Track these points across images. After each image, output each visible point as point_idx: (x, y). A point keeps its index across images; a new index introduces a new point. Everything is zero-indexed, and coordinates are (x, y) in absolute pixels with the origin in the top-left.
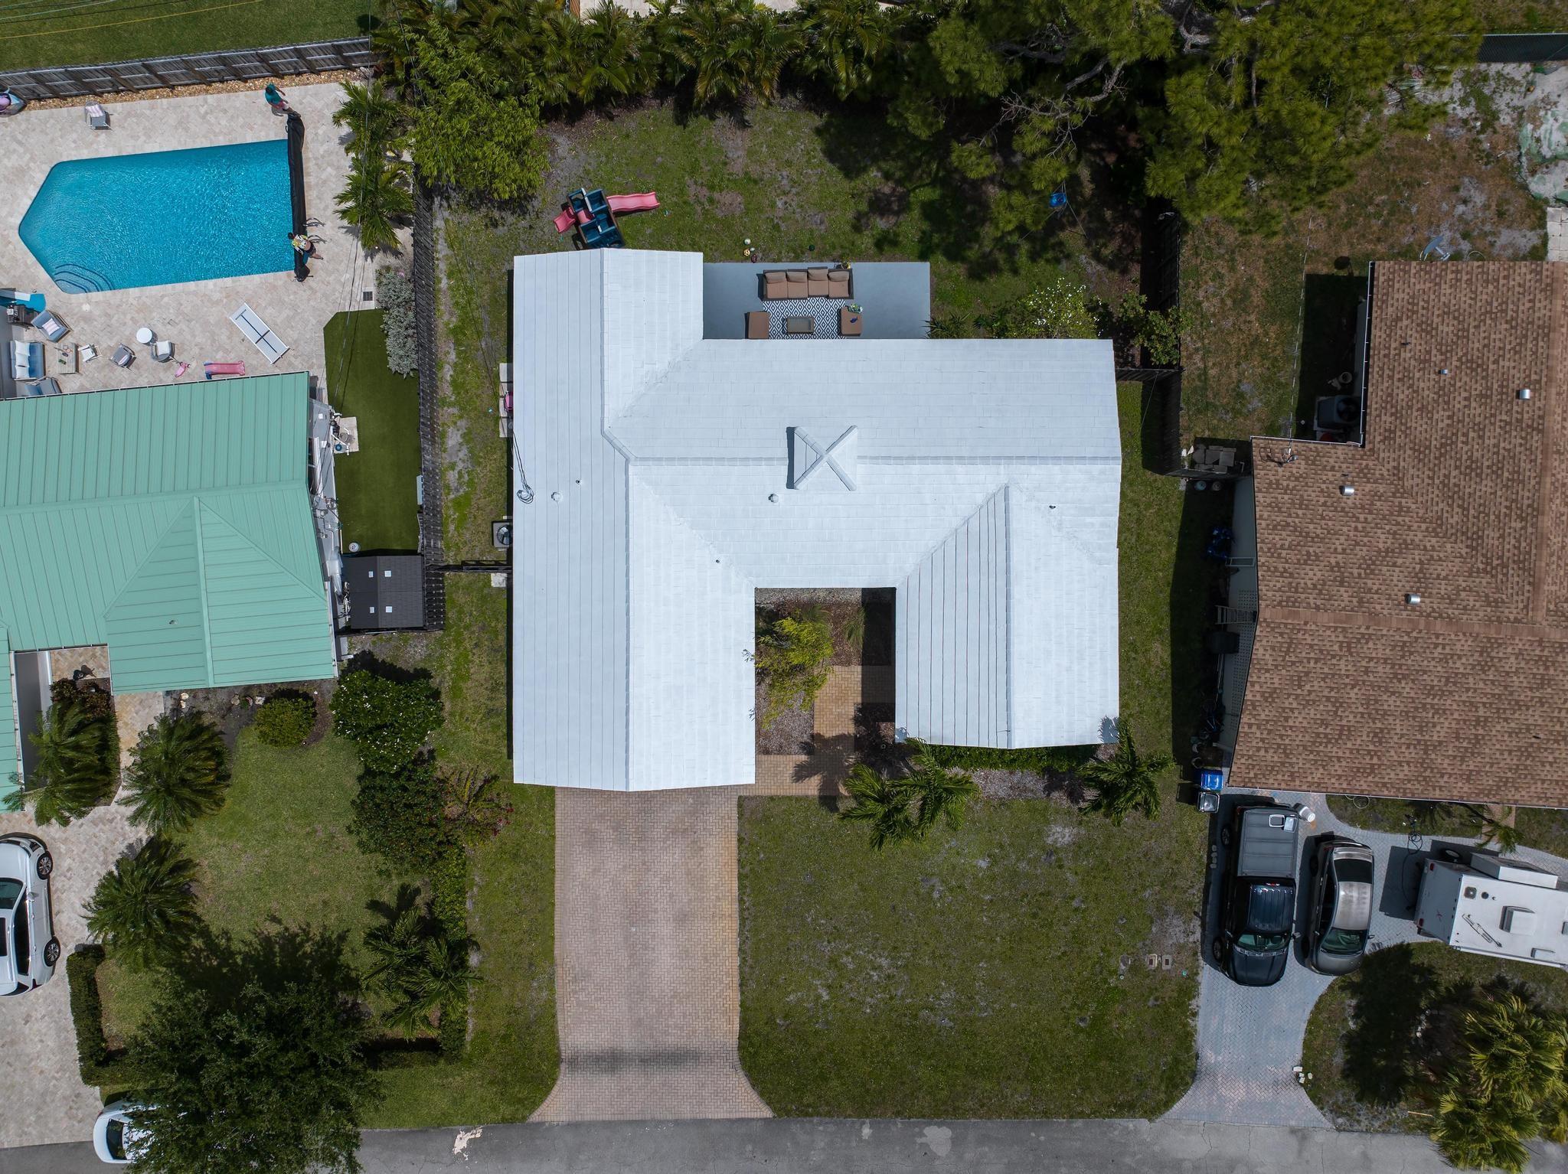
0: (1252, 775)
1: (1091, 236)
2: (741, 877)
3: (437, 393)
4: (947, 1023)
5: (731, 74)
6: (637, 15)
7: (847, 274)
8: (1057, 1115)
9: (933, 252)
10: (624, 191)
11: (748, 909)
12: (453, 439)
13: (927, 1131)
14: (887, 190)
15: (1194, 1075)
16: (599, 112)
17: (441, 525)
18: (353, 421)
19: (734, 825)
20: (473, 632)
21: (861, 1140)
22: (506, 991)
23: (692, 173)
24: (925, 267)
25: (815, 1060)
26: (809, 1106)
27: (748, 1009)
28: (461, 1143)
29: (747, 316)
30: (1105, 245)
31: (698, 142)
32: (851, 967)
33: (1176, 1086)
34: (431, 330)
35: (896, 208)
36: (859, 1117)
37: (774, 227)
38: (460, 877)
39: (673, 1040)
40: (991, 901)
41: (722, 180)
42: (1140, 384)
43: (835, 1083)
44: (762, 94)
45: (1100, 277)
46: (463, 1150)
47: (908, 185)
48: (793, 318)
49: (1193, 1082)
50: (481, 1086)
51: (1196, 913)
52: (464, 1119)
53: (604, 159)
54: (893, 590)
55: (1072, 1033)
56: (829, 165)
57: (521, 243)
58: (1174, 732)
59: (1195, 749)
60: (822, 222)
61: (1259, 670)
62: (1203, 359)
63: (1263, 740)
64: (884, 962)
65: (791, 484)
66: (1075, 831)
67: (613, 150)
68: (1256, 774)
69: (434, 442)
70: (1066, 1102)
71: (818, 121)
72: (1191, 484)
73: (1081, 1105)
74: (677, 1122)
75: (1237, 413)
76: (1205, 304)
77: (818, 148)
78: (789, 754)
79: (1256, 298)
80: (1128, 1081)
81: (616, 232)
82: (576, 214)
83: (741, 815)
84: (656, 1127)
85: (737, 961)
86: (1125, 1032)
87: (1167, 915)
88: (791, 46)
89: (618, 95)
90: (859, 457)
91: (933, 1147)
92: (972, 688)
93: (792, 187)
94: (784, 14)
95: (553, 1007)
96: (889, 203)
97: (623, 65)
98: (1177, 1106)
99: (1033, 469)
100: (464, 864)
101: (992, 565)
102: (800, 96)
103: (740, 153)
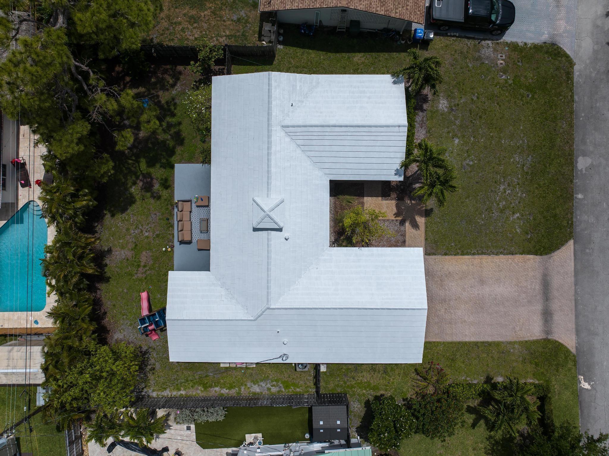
0: (419, 13)
1: (164, 88)
2: (463, 254)
3: (234, 397)
4: (529, 159)
5: (84, 257)
6: (56, 301)
7: (180, 202)
8: (572, 108)
9: (170, 162)
10: (140, 308)
11: (477, 251)
12: (256, 389)
13: (579, 168)
14: (141, 184)
15: (553, 44)
16: (103, 319)
17: (296, 395)
18: (247, 436)
19: (438, 257)
20: (348, 380)
21: (584, 199)
22: (515, 364)
23: (131, 275)
24: (178, 167)
25: (547, 220)
26: (568, 223)
27: (523, 251)
28: (586, 385)
29: (199, 250)
30: (168, 82)
31: (117, 272)
32: (504, 203)
33: (559, 53)
34: (205, 400)
35: (149, 179)
36: (573, 200)
37: (157, 237)
38: (463, 387)
39: (538, 286)
40: (474, 137)
41: (135, 261)
42: (233, 66)
43: (557, 211)
44: (94, 243)
45: (183, 85)
46: (589, 384)
47: (138, 174)
48: (200, 228)
49: (557, 45)
50: (559, 376)
51: (479, 43)
52: (575, 384)
53: (125, 317)
54: (331, 181)
55: (534, 101)
56: (128, 211)
57: (164, 356)
58: (395, 52)
59: (403, 42)
60: (155, 214)
61: (370, 7)
62: (222, 37)
63: (403, 7)
64: (502, 187)
65: (280, 230)
66: (441, 98)
67: (121, 312)
68: (419, 11)
69: (258, 399)
70: (566, 104)
71: (108, 216)
72: (280, 43)
73: (567, 96)
74: (576, 284)
75: (247, 22)
76: (196, 36)
77: (121, 216)
78: (405, 231)
79: (193, 12)
80: (556, 75)
81: (159, 312)
82: (150, 331)
83: (434, 254)
84: (578, 294)
85: (502, 256)
86: (534, 76)
87: (480, 56)
88: (71, 228)
89: (94, 310)
90: (268, 197)
91: (588, 165)
92: (379, 143)
93: (139, 228)
94: (57, 231)
95: (522, 342)
96: (147, 183)
97: (79, 308)
98: (568, 52)
99: (274, 114)
100: (457, 384)
101: (320, 134)
102: (96, 224)
103: (123, 252)
